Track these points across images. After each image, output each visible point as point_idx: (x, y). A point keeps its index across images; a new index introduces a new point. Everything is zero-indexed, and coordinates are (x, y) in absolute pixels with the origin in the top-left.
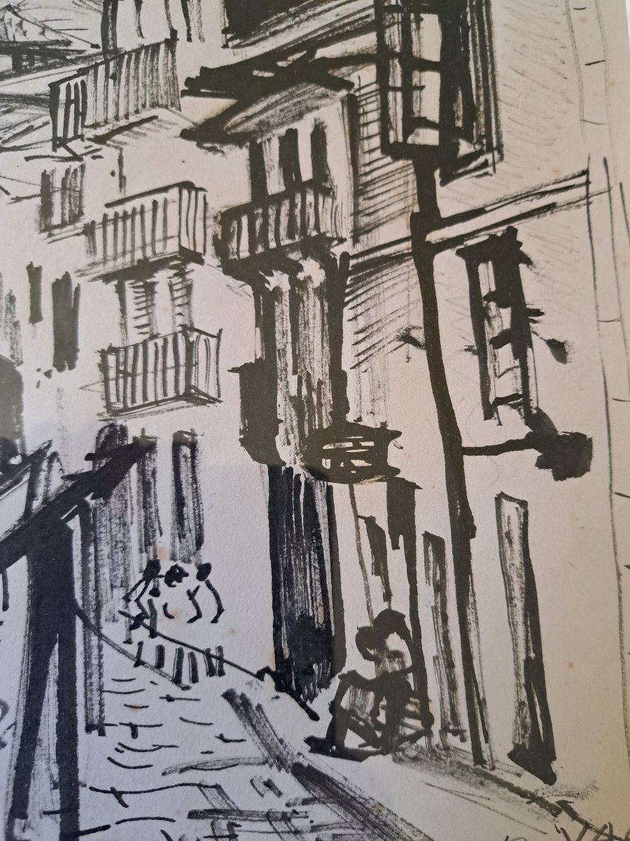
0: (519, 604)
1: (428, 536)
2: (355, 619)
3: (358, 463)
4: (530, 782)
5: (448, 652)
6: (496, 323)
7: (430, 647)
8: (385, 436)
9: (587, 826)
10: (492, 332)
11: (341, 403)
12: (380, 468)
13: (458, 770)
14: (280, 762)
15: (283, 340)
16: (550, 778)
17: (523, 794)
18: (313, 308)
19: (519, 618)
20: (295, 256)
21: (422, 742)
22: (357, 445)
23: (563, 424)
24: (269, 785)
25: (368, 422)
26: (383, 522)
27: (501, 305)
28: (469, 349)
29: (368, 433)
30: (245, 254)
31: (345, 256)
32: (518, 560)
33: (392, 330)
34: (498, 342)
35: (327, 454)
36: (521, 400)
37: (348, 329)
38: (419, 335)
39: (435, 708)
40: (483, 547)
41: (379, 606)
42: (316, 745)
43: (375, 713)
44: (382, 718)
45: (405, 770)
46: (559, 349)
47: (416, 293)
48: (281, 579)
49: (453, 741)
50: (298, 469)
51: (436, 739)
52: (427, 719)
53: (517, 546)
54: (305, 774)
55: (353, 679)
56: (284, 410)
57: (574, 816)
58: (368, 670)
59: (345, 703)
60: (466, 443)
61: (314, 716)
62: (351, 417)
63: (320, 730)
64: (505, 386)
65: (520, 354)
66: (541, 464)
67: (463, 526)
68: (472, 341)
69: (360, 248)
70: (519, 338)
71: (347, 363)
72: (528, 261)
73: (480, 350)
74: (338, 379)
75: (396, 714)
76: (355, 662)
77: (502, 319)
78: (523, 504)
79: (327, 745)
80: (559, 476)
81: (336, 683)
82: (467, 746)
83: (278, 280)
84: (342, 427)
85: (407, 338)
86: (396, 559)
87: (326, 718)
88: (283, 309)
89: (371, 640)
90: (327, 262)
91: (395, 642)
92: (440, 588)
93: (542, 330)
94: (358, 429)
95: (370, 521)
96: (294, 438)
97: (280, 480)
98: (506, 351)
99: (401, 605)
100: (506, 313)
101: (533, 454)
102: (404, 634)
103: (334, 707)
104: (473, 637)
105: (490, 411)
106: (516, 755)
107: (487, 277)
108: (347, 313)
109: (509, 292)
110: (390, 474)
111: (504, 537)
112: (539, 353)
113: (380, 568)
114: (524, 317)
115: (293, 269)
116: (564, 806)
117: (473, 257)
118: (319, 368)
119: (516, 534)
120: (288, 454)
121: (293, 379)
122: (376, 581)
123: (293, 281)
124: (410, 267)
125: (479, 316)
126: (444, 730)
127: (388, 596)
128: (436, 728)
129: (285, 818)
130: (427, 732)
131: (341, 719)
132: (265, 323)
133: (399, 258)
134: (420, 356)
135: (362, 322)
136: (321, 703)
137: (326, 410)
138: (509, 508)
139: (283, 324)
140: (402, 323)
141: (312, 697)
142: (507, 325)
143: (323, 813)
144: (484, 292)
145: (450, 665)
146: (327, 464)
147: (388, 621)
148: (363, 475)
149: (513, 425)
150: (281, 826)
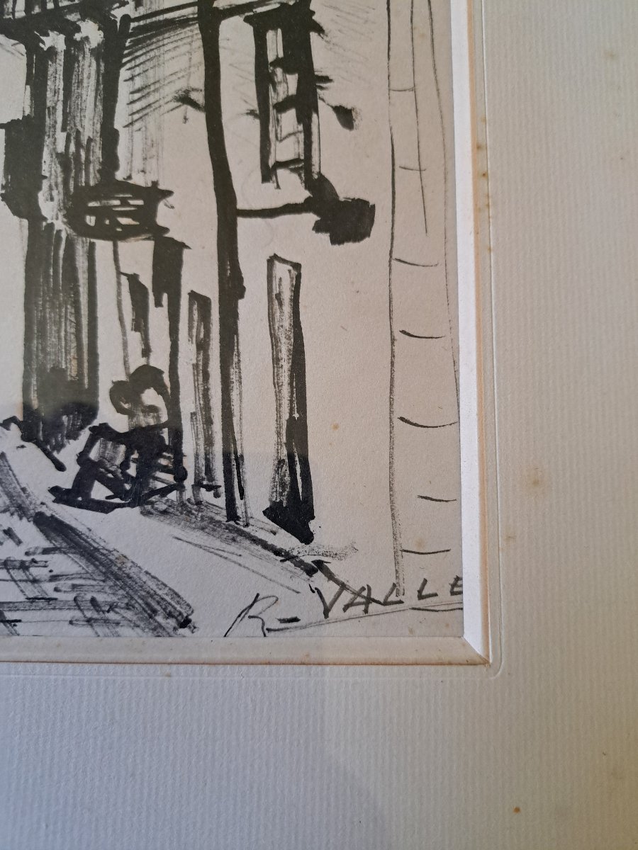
0: (286, 365)
1: (193, 296)
2: (111, 372)
3: (124, 221)
4: (285, 540)
5: (207, 408)
6: (281, 89)
7: (188, 404)
8: (155, 194)
9: (343, 587)
10: (275, 98)
11: (110, 161)
12: (147, 226)
13: (210, 525)
14: (21, 511)
15: (54, 98)
16: (306, 537)
17: (277, 552)
18: (89, 68)
19: (285, 379)
20: (73, 17)
21: (173, 496)
22: (124, 202)
23: (345, 189)
24: (9, 533)
25: (139, 180)
26: (146, 280)
27: (287, 71)
28: (252, 113)
29: (137, 191)
30: (20, 13)
31: (126, 19)
32: (287, 323)
33: (170, 91)
34: (282, 107)
35: (92, 211)
36: (303, 165)
37: (124, 90)
38: (199, 97)
39: (189, 464)
40: (251, 309)
41: (137, 361)
42: (60, 495)
43: (125, 465)
44: (132, 471)
45: (153, 523)
46: (345, 116)
47: (199, 56)
48: (34, 330)
49: (206, 496)
50: (60, 225)
51: (188, 494)
52: (180, 475)
53: (287, 308)
54: (47, 524)
55: (103, 432)
56: (49, 166)
57: (330, 576)
58: (120, 424)
59: (94, 455)
60: (241, 205)
61: (60, 467)
62: (120, 175)
63: (66, 480)
64: (286, 150)
65: (305, 119)
66: (318, 228)
67: (232, 286)
68: (254, 105)
69: (142, 11)
70: (305, 104)
71: (119, 122)
72: (320, 30)
73: (262, 115)
74: (109, 137)
75: (147, 468)
76: (108, 415)
77: (288, 84)
78: (297, 266)
79: (73, 496)
80: (336, 240)
81: (85, 434)
82: (221, 502)
83: (55, 40)
84: (109, 184)
85: (185, 99)
86: (158, 317)
87: (73, 469)
88: (56, 69)
89: (126, 393)
90: (106, 24)
91: (150, 397)
92: (202, 346)
93: (329, 97)
94: (128, 187)
95: (133, 279)
96: (58, 195)
97: (40, 238)
98: (289, 119)
99: (160, 360)
100: (293, 80)
101: (311, 218)
102: (161, 389)
103: (82, 458)
104: (234, 395)
105: (268, 173)
106: (273, 513)
107: (275, 44)
108: (124, 73)
109: (298, 59)
110: (158, 234)
111: (274, 298)
112: (325, 119)
113: (141, 323)
114: (311, 83)
115: (70, 30)
116: (320, 565)
117: (261, 25)
118: (89, 126)
119: (287, 295)
120: (50, 207)
121: (61, 137)
122: (135, 338)
123: (70, 41)
124: (194, 32)
125: (264, 79)
126: (198, 485)
127: (146, 352)
128: (189, 482)
129: (23, 566)
130: (179, 486)
131: (89, 470)
132: (36, 80)
133: (184, 23)
134: (198, 120)
135: (138, 83)
136: (70, 452)
137: (94, 168)
138: (281, 270)
139: (56, 82)
140: (181, 85)
141: (59, 447)
142: (293, 90)
143: (63, 563)
144: (271, 57)
145: (208, 422)
146: (91, 220)
147: (146, 376)
148: (128, 233)
149: (292, 188)
150: (18, 575)
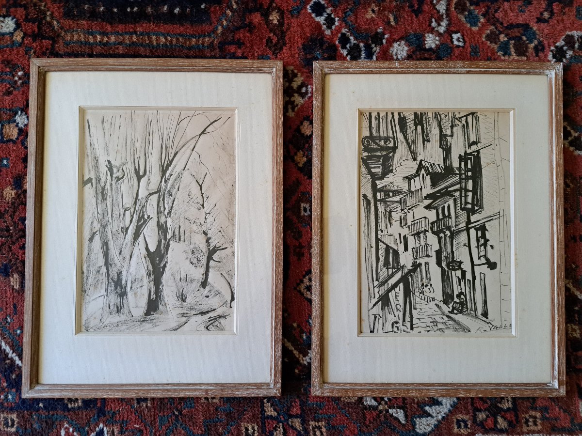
0: (483, 291)
1: (468, 280)
2: (456, 293)
3: (456, 267)
4: (484, 319)
5: (471, 298)
6: (481, 242)
7: (468, 297)
8: (461, 262)
9: (493, 326)
10: (480, 244)
11: (453, 257)
12: (460, 268)
13: (472, 316)
14: (444, 315)
15: (443, 245)
16: (487, 318)
17: (483, 320)
18: (448, 240)
19: (483, 293)
20: (444, 230)
21: (467, 312)
22: (456, 264)
23: (492, 261)
24: (442, 318)
25: (458, 260)
26: (460, 277)
27: (482, 239)
28: (476, 247)
29: (458, 262)
30: (436, 230)
31: (454, 230)
32: (483, 284)
33: (462, 244)
34: (481, 246)
35: (451, 266)
36: (485, 256)
37: (454, 243)
38: (467, 244)
39: (469, 307)
40: (477, 281)
41: (460, 291)
42: (449, 312)
43: (459, 308)
44: (460, 308)
45: (464, 316)
46: (492, 247)
47: (467, 237)
48: (444, 286)
49: (472, 312)
50: (446, 268)
51: (469, 312)
52: (468, 309)
53: (483, 281)
54: (448, 317)
55: (455, 302)
56: (443, 258)
57: (491, 324)
58: (458, 301)
59: (454, 306)
60: (475, 264)
61: (449, 308)
62: (455, 259)
63: (450, 310)
64: (482, 254)
65: (485, 248)
66: (488, 267)
67: (474, 278)
68: (476, 245)
69: (456, 228)
70: (485, 245)
71: (454, 250)
72: (487, 231)
73: (478, 247)
74: (453, 252)
75: (462, 308)
76: (456, 299)
77: (482, 241)
78: (484, 274)
79: (452, 312)
80: (491, 269)
81: (453, 303)
82: (474, 313)
83: (442, 235)
84: (453, 261)
85: (465, 245)
86: (463, 283)
87: (451, 308)
88: (443, 240)
89: (458, 296)
90: (450, 231)
91: (462, 296)
92: (470, 288)
93: (489, 243)
94: (456, 261)
95: (458, 277)
96: (445, 264)
97: (443, 270)
98: (482, 247)
99: (463, 291)
100: (483, 240)
101: (487, 266)
102: (464, 295)
103: (453, 306)
104: (475, 296)
105: (479, 258)
106: (482, 314)
107: (479, 232)
108: (454, 241)
109: (484, 236)
110: (462, 269)
111: (481, 280)
112: (489, 247)
113: (460, 285)
114: (486, 241)
115: (444, 233)
116: (490, 322)
117: (477, 230)
118: (449, 251)
119: (483, 279)
120: (444, 265)
121: (445, 253)
122: (459, 287)
123: (445, 235)
124: (466, 231)
125: (478, 241)
126: (470, 310)
127: (461, 289)
128: (469, 310)
129: (445, 323)
130: (467, 310)
131: (454, 308)
132: (440, 243)
133: (463, 230)
134: (467, 248)
135: (457, 242)
136: (450, 306)
137: (451, 258)
138: (482, 275)
139: (443, 243)
140: (464, 242)
141: (449, 305)
142: (483, 242)
143: (451, 322)
144: (479, 236)
145: (471, 300)
146: (451, 267)
147: (461, 293)
148: (457, 269)
149: (483, 260)
150: (444, 324)
